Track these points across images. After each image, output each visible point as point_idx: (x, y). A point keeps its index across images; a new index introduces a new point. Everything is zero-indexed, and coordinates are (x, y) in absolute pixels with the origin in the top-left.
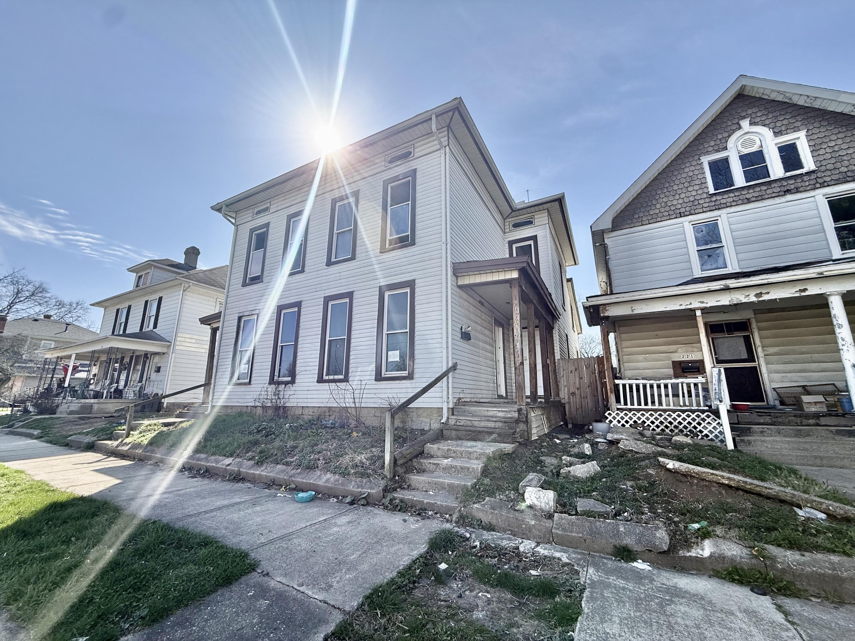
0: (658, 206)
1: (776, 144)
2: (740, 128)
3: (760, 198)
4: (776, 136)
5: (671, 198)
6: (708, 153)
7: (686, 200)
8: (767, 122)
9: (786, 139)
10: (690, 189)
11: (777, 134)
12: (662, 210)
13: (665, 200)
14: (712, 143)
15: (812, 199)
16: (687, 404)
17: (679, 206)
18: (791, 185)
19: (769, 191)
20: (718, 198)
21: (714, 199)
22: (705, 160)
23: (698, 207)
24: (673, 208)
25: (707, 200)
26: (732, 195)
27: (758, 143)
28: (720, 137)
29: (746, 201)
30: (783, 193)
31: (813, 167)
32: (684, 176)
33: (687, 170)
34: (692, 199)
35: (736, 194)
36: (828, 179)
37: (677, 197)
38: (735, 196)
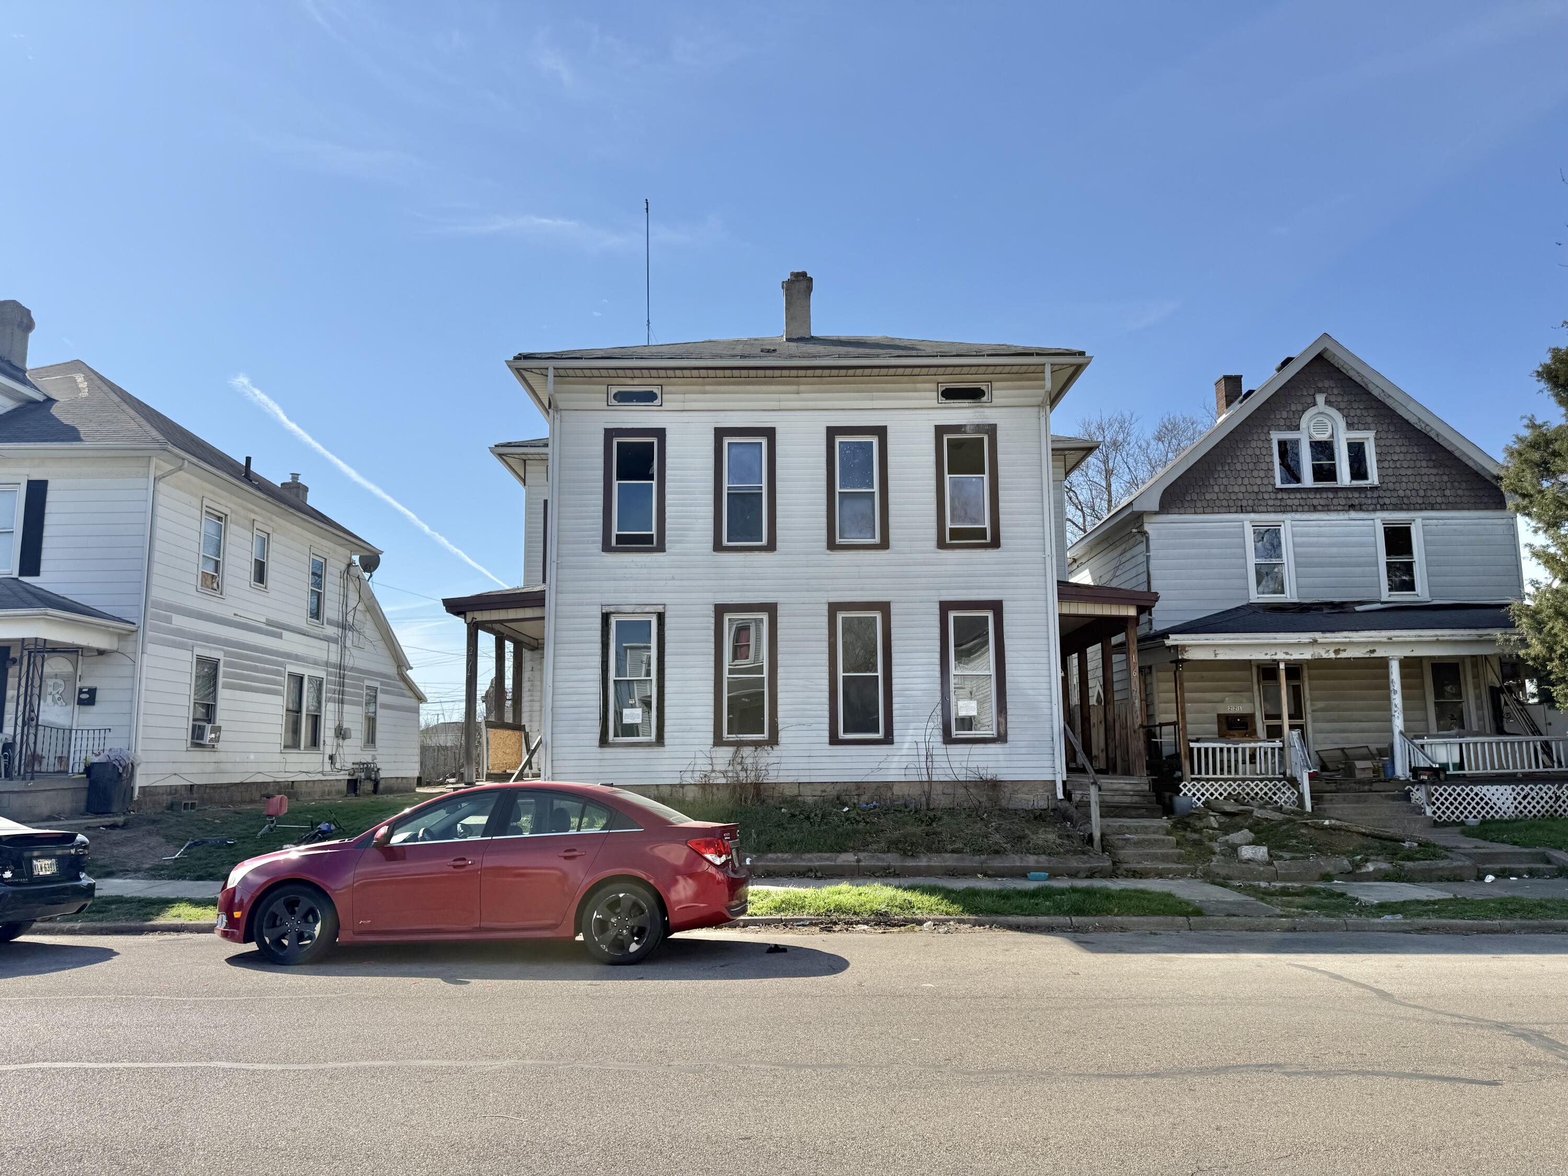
0: (1216, 489)
1: (1347, 439)
2: (1315, 404)
3: (1326, 508)
4: (1348, 429)
5: (1232, 481)
6: (1279, 428)
7: (1250, 489)
8: (1342, 405)
9: (1357, 435)
10: (1255, 474)
11: (1350, 426)
12: (1221, 496)
13: (1225, 481)
14: (1285, 415)
15: (1371, 522)
16: (1263, 771)
17: (1240, 496)
18: (1356, 498)
19: (1335, 501)
20: (1285, 496)
21: (1279, 496)
22: (1276, 436)
23: (1262, 503)
24: (1234, 497)
25: (1273, 496)
26: (1298, 496)
27: (1329, 432)
28: (1293, 408)
29: (1312, 508)
30: (1347, 508)
31: (1376, 483)
32: (1250, 452)
33: (1254, 444)
34: (1256, 489)
35: (1304, 496)
36: (1387, 501)
37: (1239, 481)
38: (1302, 498)
